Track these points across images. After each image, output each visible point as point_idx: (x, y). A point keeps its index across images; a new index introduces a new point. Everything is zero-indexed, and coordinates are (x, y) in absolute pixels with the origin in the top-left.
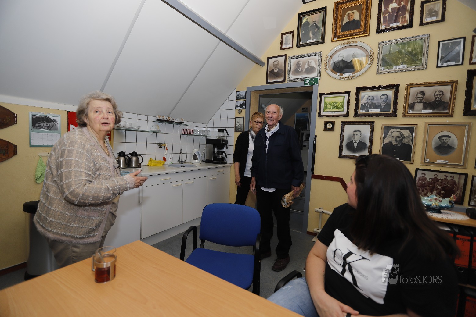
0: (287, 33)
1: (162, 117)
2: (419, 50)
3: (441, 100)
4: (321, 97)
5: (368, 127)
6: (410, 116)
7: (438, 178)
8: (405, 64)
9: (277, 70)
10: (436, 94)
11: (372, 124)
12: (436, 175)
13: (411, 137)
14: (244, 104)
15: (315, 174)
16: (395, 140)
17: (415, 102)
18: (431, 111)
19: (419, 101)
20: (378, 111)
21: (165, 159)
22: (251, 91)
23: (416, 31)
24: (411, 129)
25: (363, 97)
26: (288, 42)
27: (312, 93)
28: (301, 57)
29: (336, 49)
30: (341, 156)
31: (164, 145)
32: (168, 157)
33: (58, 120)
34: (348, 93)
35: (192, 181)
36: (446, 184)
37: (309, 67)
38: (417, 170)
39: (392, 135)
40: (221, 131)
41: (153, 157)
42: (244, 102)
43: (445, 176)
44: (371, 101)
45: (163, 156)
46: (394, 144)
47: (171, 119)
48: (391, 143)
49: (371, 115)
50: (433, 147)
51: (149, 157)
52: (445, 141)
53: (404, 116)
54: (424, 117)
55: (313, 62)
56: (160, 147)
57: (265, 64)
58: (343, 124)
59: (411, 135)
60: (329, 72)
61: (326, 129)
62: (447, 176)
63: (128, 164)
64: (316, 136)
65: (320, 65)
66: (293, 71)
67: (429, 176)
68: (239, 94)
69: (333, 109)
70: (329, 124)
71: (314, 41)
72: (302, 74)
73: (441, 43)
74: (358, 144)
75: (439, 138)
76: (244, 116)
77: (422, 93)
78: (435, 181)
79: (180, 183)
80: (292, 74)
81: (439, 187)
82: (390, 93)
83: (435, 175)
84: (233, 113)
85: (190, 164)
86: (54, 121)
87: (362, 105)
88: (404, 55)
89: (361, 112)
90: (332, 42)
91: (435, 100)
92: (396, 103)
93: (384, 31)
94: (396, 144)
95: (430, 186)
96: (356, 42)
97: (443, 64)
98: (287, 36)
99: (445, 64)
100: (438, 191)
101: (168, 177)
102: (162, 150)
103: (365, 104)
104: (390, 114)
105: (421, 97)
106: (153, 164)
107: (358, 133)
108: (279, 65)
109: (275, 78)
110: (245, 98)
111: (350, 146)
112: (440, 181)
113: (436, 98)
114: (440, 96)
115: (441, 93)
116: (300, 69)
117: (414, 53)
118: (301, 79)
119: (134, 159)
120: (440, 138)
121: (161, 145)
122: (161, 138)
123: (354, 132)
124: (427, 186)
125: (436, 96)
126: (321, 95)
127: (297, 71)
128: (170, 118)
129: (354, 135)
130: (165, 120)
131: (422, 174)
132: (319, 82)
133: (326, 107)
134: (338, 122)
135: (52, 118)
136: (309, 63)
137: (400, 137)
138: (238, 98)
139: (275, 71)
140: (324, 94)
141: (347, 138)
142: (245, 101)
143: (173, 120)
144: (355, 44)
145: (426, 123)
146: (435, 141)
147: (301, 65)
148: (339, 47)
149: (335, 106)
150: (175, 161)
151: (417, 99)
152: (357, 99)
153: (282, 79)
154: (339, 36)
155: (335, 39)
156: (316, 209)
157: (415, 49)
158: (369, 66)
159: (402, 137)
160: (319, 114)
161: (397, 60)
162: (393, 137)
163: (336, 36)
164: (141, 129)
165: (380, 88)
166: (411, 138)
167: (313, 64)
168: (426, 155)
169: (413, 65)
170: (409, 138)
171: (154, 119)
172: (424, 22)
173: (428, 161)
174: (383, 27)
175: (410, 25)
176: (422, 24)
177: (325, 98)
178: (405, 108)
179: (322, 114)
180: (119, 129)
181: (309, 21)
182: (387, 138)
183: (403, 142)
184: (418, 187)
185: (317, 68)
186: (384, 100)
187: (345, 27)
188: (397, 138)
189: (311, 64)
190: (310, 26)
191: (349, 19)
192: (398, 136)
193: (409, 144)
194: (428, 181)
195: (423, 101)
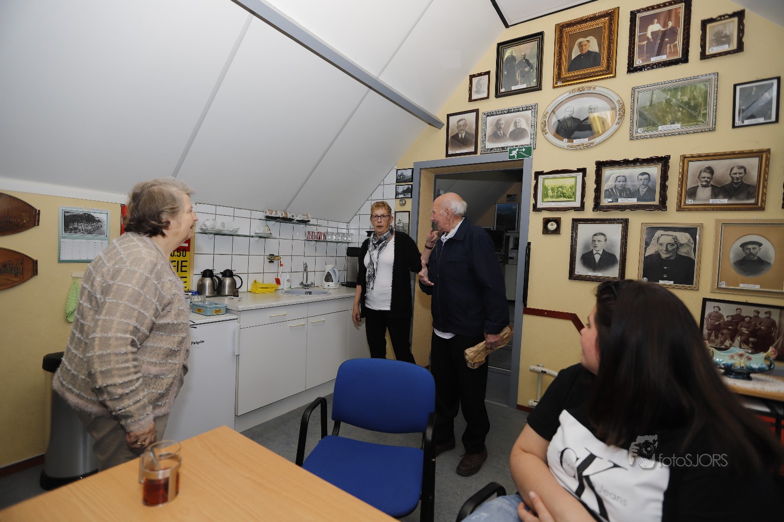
0: (480, 75)
1: (274, 213)
2: (700, 100)
3: (742, 180)
4: (536, 178)
5: (618, 227)
6: (690, 210)
7: (743, 314)
8: (678, 123)
9: (463, 135)
10: (733, 172)
11: (625, 223)
12: (740, 309)
13: (692, 244)
14: (410, 190)
15: (528, 306)
16: (665, 249)
17: (698, 186)
18: (725, 201)
19: (704, 183)
20: (633, 201)
21: (278, 281)
22: (421, 168)
23: (695, 67)
24: (692, 231)
25: (609, 178)
26: (482, 90)
27: (521, 171)
28: (503, 112)
29: (560, 99)
30: (572, 276)
31: (277, 258)
32: (283, 278)
33: (105, 219)
34: (583, 171)
35: (322, 318)
36: (758, 325)
37: (517, 129)
38: (705, 300)
39: (659, 242)
41: (259, 278)
42: (410, 187)
43: (755, 311)
44: (621, 183)
45: (275, 276)
46: (664, 256)
47: (289, 216)
48: (657, 255)
49: (622, 208)
50: (732, 261)
51: (252, 278)
52: (752, 251)
53: (680, 209)
54: (713, 210)
55: (523, 120)
56: (271, 262)
57: (443, 125)
58: (576, 222)
59: (692, 241)
60: (550, 136)
61: (546, 231)
62: (758, 312)
63: (218, 290)
64: (529, 244)
65: (534, 126)
66: (489, 136)
67: (727, 312)
68: (402, 174)
69: (558, 197)
70: (551, 223)
71: (524, 86)
72: (505, 141)
74: (602, 256)
75: (741, 246)
76: (410, 209)
77: (708, 171)
78: (738, 319)
79: (302, 322)
80: (489, 141)
81: (745, 331)
82: (655, 171)
83: (737, 310)
85: (320, 289)
86: (99, 221)
87: (606, 190)
88: (676, 108)
89: (605, 202)
90: (554, 87)
91: (732, 182)
92: (664, 188)
93: (640, 69)
94: (667, 256)
95: (728, 329)
96: (594, 88)
97: (743, 122)
98: (480, 80)
100: (743, 338)
101: (282, 312)
102: (274, 267)
103: (612, 189)
104: (655, 206)
105: (707, 178)
106: (258, 289)
107: (601, 238)
108: (467, 127)
109: (460, 147)
110: (412, 180)
111: (588, 260)
112: (746, 320)
113: (733, 178)
114: (741, 175)
115: (742, 171)
117: (693, 104)
118: (503, 148)
119: (228, 281)
120: (743, 246)
121: (272, 259)
122: (272, 247)
123: (595, 237)
124: (724, 329)
125: (734, 176)
126: (537, 174)
127: (496, 136)
128: (288, 214)
129: (594, 241)
130: (279, 218)
131: (714, 307)
132: (534, 153)
133: (545, 195)
134: (567, 220)
135: (95, 215)
136: (515, 123)
137: (673, 245)
138: (400, 180)
139: (460, 136)
140: (542, 173)
141: (583, 246)
142: (412, 185)
143: (293, 216)
144: (592, 91)
145: (717, 221)
146: (734, 251)
147: (504, 125)
148: (566, 95)
149: (561, 194)
150: (296, 284)
151: (700, 180)
152: (598, 181)
153: (472, 149)
154: (564, 78)
155: (559, 84)
156: (532, 367)
157: (694, 98)
158: (617, 126)
159: (677, 244)
160: (535, 206)
161: (664, 117)
162: (661, 244)
163: (560, 80)
164: (239, 233)
165: (636, 162)
166: (693, 246)
167: (524, 125)
168: (719, 275)
170: (689, 246)
171: (262, 215)
172: (707, 53)
173: (723, 286)
174: (638, 62)
175: (685, 59)
176: (704, 56)
177: (544, 179)
178: (681, 195)
179: (539, 206)
180: (204, 232)
181: (514, 54)
182: (651, 246)
183: (679, 253)
184: (708, 330)
185: (529, 130)
186: (644, 182)
187: (575, 64)
188: (669, 246)
189: (520, 124)
190: (517, 62)
191: (581, 50)
192: (669, 244)
193: (689, 256)
194: (726, 320)
195: (711, 183)
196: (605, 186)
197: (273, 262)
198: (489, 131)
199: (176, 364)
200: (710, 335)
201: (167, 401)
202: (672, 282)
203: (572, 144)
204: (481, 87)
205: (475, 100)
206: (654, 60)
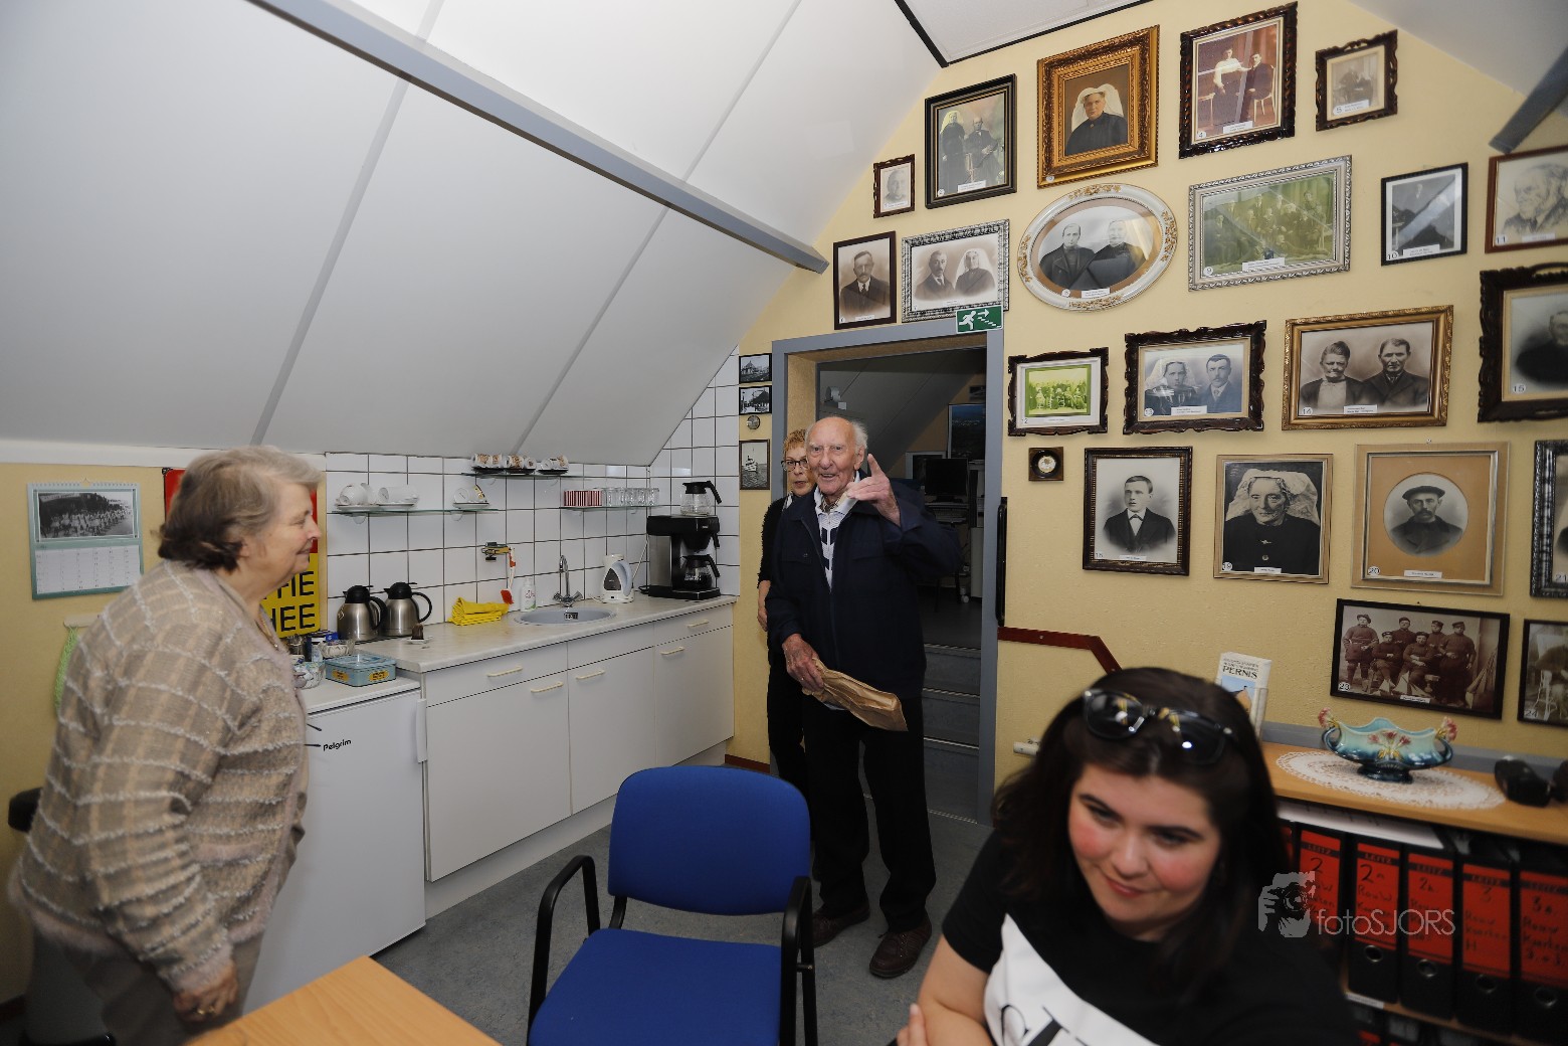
0: (895, 162)
1: (491, 459)
2: (1320, 209)
3: (1402, 368)
4: (1012, 370)
5: (1173, 465)
6: (1307, 428)
7: (1413, 629)
8: (1280, 256)
9: (868, 284)
10: (1386, 352)
11: (1186, 454)
12: (1406, 619)
13: (1313, 494)
14: (766, 397)
15: (1010, 623)
16: (1262, 505)
17: (1321, 381)
18: (1373, 409)
19: (1333, 375)
20: (1200, 412)
21: (507, 597)
22: (786, 353)
23: (1307, 146)
24: (1313, 469)
25: (1151, 367)
26: (900, 192)
27: (983, 352)
28: (941, 238)
29: (1055, 209)
30: (1089, 563)
31: (502, 550)
32: (520, 590)
33: (130, 503)
34: (1102, 353)
35: (598, 669)
36: (1441, 650)
37: (971, 270)
38: (1341, 604)
39: (1252, 492)
40: (695, 488)
41: (468, 593)
42: (767, 390)
43: (1434, 622)
44: (1176, 377)
45: (500, 586)
46: (1262, 519)
47: (524, 463)
48: (1249, 516)
49: (1179, 426)
51: (452, 594)
52: (1425, 505)
53: (1288, 425)
54: (1351, 427)
55: (984, 253)
56: (490, 559)
57: (827, 264)
58: (1092, 454)
59: (1313, 488)
60: (1036, 285)
61: (1035, 474)
62: (1440, 625)
63: (381, 626)
64: (1004, 500)
65: (1005, 265)
66: (919, 287)
67: (1383, 625)
68: (749, 366)
69: (1055, 406)
70: (1045, 458)
71: (982, 185)
72: (949, 295)
73: (1390, 186)
74: (1144, 521)
75: (1404, 497)
76: (768, 436)
77: (1339, 350)
78: (1403, 639)
79: (557, 681)
80: (917, 295)
81: (1416, 660)
82: (1238, 351)
83: (1401, 620)
84: (734, 428)
85: (596, 606)
86: (117, 507)
87: (1148, 394)
88: (1274, 226)
89: (1146, 415)
90: (1039, 187)
91: (1385, 371)
92: (1256, 385)
93: (1204, 149)
94: (1266, 519)
95: (1386, 659)
96: (1117, 188)
97: (1401, 253)
98: (895, 172)
99: (1408, 253)
100: (1415, 674)
101: (514, 665)
102: (497, 568)
103: (1158, 389)
105: (1338, 363)
106: (467, 617)
107: (1141, 485)
108: (874, 269)
109: (862, 310)
110: (768, 377)
111: (1118, 528)
112: (1418, 640)
113: (1385, 364)
114: (1401, 358)
115: (1402, 349)
116: (942, 278)
117: (1306, 218)
118: (945, 309)
119: (401, 607)
120: (1409, 495)
121: (492, 552)
122: (492, 528)
123: (1129, 484)
124: (1378, 658)
125: (1387, 359)
126: (1015, 361)
127: (931, 286)
128: (521, 459)
129: (1128, 492)
130: (502, 469)
131: (1359, 617)
132: (1007, 319)
133: (1032, 403)
134: (1074, 450)
135: (108, 496)
136: (968, 259)
137: (1277, 497)
138: (746, 377)
139: (861, 285)
140: (1022, 359)
141: (1107, 503)
142: (770, 387)
143: (531, 464)
144: (1112, 193)
145: (1359, 448)
146: (1392, 507)
147: (945, 264)
148: (1065, 202)
149: (1061, 399)
150: (546, 598)
151: (1325, 368)
152: (1132, 375)
153: (886, 313)
154: (1059, 169)
155: (1050, 180)
156: (1019, 746)
157: (1308, 207)
158: (1163, 264)
159: (1286, 496)
160: (1012, 425)
161: (1253, 245)
162: (1256, 497)
163: (1050, 169)
164: (418, 507)
165: (1203, 335)
166: (1315, 498)
167: (983, 263)
168: (1366, 554)
169: (1304, 257)
170: (1307, 498)
171: (466, 466)
172: (1330, 117)
173: (1374, 575)
174: (1199, 136)
175: (1287, 129)
176: (1323, 123)
177: (1027, 371)
178: (1289, 399)
179: (1021, 424)
180: (345, 512)
181: (960, 121)
182: (1236, 499)
183: (1289, 513)
184: (1349, 661)
185: (996, 275)
186: (1218, 375)
187: (1078, 141)
188: (1270, 500)
189: (976, 260)
190: (966, 137)
191: (1089, 112)
192: (1272, 495)
193: (1309, 518)
194: (1381, 642)
195: (1346, 374)
196: (1145, 384)
197: (494, 559)
198: (917, 276)
199: (274, 831)
200: (1352, 671)
201: (257, 909)
202: (1278, 571)
203: (1079, 300)
204: (898, 188)
205: (888, 214)
206: (1229, 131)
